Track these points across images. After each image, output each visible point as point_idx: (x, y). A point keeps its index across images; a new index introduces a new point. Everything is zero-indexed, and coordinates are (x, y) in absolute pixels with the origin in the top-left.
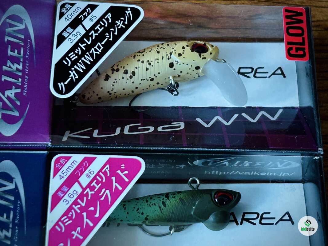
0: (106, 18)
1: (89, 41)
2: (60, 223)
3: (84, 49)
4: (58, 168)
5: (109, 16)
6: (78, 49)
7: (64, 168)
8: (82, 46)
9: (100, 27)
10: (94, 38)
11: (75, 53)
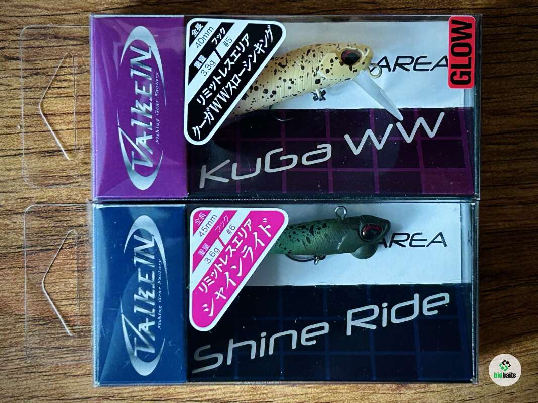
0: (242, 40)
1: (224, 73)
2: (203, 283)
3: (220, 83)
4: (197, 224)
5: (246, 38)
6: (213, 84)
7: (204, 225)
8: (217, 79)
9: (237, 54)
10: (230, 69)
11: (209, 89)
